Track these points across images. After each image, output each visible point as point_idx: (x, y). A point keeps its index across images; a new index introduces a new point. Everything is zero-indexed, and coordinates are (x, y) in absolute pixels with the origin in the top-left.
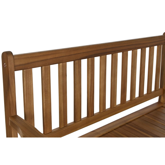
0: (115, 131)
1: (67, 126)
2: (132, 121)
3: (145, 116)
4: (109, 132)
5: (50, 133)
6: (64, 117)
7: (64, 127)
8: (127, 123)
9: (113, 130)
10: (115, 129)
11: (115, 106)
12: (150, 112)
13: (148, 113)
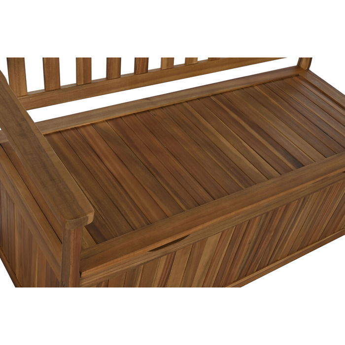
0: (186, 105)
1: (91, 83)
2: (226, 92)
3: (256, 88)
4: (174, 105)
5: (55, 90)
6: (84, 67)
7: (84, 84)
8: (214, 95)
9: (184, 102)
10: (187, 102)
11: (194, 63)
12: (270, 82)
13: (264, 84)
